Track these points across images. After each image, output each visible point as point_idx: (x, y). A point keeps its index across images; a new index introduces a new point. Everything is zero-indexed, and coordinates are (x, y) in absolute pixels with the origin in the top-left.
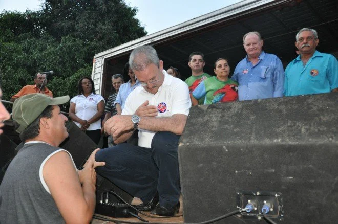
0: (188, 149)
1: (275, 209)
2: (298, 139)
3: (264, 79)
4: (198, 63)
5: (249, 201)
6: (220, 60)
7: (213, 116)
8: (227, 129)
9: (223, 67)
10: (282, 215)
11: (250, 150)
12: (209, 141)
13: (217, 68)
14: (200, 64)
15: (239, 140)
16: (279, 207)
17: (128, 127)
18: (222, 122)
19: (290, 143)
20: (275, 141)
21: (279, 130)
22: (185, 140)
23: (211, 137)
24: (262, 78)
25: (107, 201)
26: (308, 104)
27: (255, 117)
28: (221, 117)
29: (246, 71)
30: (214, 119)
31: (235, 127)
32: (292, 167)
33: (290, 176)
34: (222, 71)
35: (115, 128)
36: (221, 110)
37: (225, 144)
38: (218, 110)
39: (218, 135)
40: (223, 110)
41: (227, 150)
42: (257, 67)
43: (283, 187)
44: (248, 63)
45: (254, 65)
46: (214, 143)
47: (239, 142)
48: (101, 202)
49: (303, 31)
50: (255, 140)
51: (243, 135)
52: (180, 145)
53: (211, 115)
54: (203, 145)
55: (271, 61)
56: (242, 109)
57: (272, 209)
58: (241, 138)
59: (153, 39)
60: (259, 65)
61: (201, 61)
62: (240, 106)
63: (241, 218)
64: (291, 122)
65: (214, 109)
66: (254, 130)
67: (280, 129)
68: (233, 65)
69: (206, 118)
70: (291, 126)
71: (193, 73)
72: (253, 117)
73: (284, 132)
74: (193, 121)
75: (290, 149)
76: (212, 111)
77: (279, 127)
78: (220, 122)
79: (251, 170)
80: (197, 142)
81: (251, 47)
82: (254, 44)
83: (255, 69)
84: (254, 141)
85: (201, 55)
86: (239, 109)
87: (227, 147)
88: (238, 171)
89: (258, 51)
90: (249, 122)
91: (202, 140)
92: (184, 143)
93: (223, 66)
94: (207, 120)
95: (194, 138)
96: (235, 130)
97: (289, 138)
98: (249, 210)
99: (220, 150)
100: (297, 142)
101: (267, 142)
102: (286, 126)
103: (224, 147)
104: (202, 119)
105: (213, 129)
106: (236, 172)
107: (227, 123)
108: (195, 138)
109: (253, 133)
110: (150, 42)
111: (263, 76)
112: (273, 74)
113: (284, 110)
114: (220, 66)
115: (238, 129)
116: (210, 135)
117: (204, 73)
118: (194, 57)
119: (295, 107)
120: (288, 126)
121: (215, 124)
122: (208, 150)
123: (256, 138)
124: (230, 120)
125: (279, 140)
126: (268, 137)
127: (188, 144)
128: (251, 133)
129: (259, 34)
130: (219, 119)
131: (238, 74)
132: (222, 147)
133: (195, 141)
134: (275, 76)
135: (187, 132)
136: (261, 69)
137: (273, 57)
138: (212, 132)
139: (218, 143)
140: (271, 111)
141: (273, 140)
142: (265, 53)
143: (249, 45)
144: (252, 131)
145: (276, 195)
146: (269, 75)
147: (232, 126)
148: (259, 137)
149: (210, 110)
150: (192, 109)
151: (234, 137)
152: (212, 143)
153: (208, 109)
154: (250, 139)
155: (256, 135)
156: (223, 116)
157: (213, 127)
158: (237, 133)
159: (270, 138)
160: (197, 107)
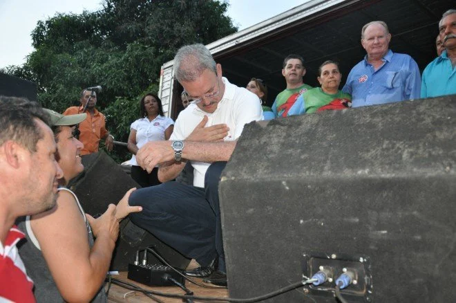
0: (233, 185)
1: (361, 281)
2: (396, 169)
3: (390, 89)
4: (295, 70)
5: (321, 268)
6: (327, 63)
7: (274, 135)
8: (291, 155)
9: (331, 75)
10: (370, 292)
11: (322, 187)
12: (261, 174)
13: (322, 76)
14: (298, 71)
15: (305, 172)
16: (366, 278)
17: (167, 156)
18: (284, 146)
19: (383, 176)
20: (360, 172)
21: (368, 156)
22: (229, 173)
23: (267, 168)
24: (387, 88)
25: (144, 262)
26: (419, 114)
27: (334, 135)
28: (285, 138)
29: (364, 78)
30: (276, 140)
31: (303, 152)
32: (386, 215)
33: (383, 230)
34: (330, 80)
36: (286, 127)
37: (285, 179)
38: (282, 128)
39: (279, 164)
40: (290, 126)
41: (287, 188)
42: (381, 73)
43: (372, 247)
44: (368, 67)
45: (376, 69)
46: (268, 177)
47: (306, 175)
48: (136, 263)
49: (448, 14)
50: (330, 172)
51: (313, 163)
52: (223, 179)
53: (271, 135)
54: (253, 179)
55: (403, 63)
56: (317, 124)
57: (355, 282)
58: (309, 169)
59: (237, 40)
60: (384, 70)
61: (299, 68)
63: (309, 293)
64: (387, 142)
65: (277, 126)
66: (330, 156)
67: (370, 154)
68: (344, 70)
69: (264, 140)
70: (387, 149)
71: (289, 85)
72: (331, 137)
73: (376, 157)
74: (245, 144)
75: (384, 185)
76: (274, 128)
77: (368, 151)
78: (283, 144)
79: (323, 220)
80: (245, 176)
81: (376, 41)
82: (380, 37)
83: (378, 75)
84: (327, 174)
85: (300, 59)
86: (312, 126)
87: (288, 182)
88: (304, 220)
89: (384, 48)
90: (324, 143)
91: (253, 171)
92: (228, 177)
93: (331, 73)
94: (265, 143)
95: (242, 170)
96: (302, 157)
97: (382, 168)
98: (317, 281)
99: (277, 188)
100: (393, 175)
101: (347, 174)
102: (380, 148)
103: (284, 183)
104: (257, 141)
105: (271, 156)
106: (302, 221)
107: (292, 146)
108: (244, 170)
109: (328, 162)
110: (234, 44)
111: (389, 85)
112: (404, 83)
113: (380, 124)
114: (326, 73)
115: (306, 155)
116: (266, 164)
117: (304, 84)
118: (290, 62)
119: (397, 119)
120: (383, 150)
121: (276, 148)
122: (260, 188)
123: (332, 169)
124: (297, 142)
125: (367, 171)
126: (349, 167)
127: (233, 178)
128: (325, 161)
129: (385, 25)
130: (282, 140)
131: (352, 82)
132: (280, 183)
133: (243, 174)
134: (407, 86)
135: (234, 161)
136: (387, 75)
137: (406, 57)
138: (268, 160)
139: (276, 177)
140: (359, 126)
141: (356, 172)
142: (394, 52)
143: (372, 38)
144: (327, 159)
145: (361, 260)
146: (398, 84)
147: (299, 151)
148: (336, 167)
149: (271, 128)
150: (246, 126)
151: (299, 167)
152: (266, 176)
153: (268, 125)
154: (322, 170)
155: (332, 163)
156: (289, 135)
157: (271, 152)
158: (305, 160)
159: (352, 168)
160: (253, 123)
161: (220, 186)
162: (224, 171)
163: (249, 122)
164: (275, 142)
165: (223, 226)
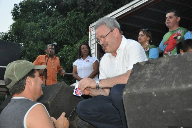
0: (130, 96)
7: (148, 69)
8: (156, 79)
11: (172, 94)
12: (143, 89)
15: (163, 87)
18: (153, 74)
22: (127, 90)
23: (145, 86)
27: (177, 68)
28: (153, 70)
30: (149, 72)
31: (162, 77)
35: (84, 83)
36: (154, 65)
37: (154, 91)
38: (152, 65)
39: (150, 84)
40: (156, 64)
41: (155, 95)
47: (164, 88)
50: (175, 87)
51: (167, 82)
52: (124, 93)
53: (147, 69)
54: (139, 92)
56: (169, 62)
58: (165, 86)
62: (168, 60)
65: (149, 64)
66: (175, 78)
69: (143, 72)
74: (134, 74)
76: (148, 66)
78: (152, 74)
79: (174, 110)
80: (135, 91)
84: (174, 87)
86: (166, 63)
87: (155, 93)
88: (165, 111)
90: (172, 72)
91: (138, 88)
92: (127, 92)
94: (144, 73)
95: (133, 88)
96: (162, 80)
99: (150, 96)
101: (183, 87)
103: (153, 93)
104: (140, 73)
105: (147, 80)
106: (164, 111)
107: (157, 74)
108: (134, 88)
109: (174, 81)
115: (164, 79)
116: (144, 84)
117: (179, 28)
121: (149, 76)
122: (142, 96)
123: (176, 85)
124: (159, 72)
126: (184, 83)
127: (129, 92)
128: (172, 81)
130: (152, 72)
132: (151, 93)
133: (134, 90)
135: (129, 83)
138: (146, 82)
139: (149, 90)
140: (189, 62)
141: (188, 86)
144: (173, 80)
147: (160, 76)
148: (178, 83)
149: (146, 65)
150: (134, 65)
151: (160, 85)
152: (145, 90)
153: (145, 64)
154: (171, 85)
155: (176, 82)
156: (155, 69)
157: (147, 78)
158: (163, 81)
159: (186, 84)
160: (138, 63)
161: (123, 96)
162: (125, 89)
163: (135, 63)
164: (148, 72)
165: (126, 116)
